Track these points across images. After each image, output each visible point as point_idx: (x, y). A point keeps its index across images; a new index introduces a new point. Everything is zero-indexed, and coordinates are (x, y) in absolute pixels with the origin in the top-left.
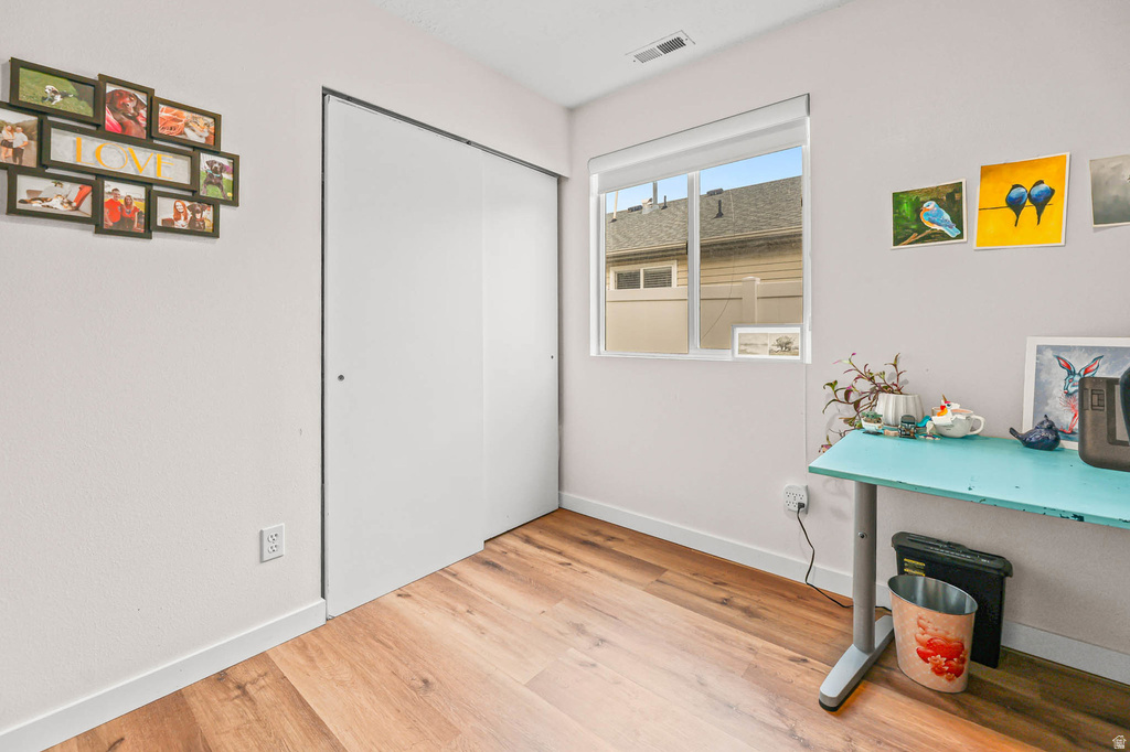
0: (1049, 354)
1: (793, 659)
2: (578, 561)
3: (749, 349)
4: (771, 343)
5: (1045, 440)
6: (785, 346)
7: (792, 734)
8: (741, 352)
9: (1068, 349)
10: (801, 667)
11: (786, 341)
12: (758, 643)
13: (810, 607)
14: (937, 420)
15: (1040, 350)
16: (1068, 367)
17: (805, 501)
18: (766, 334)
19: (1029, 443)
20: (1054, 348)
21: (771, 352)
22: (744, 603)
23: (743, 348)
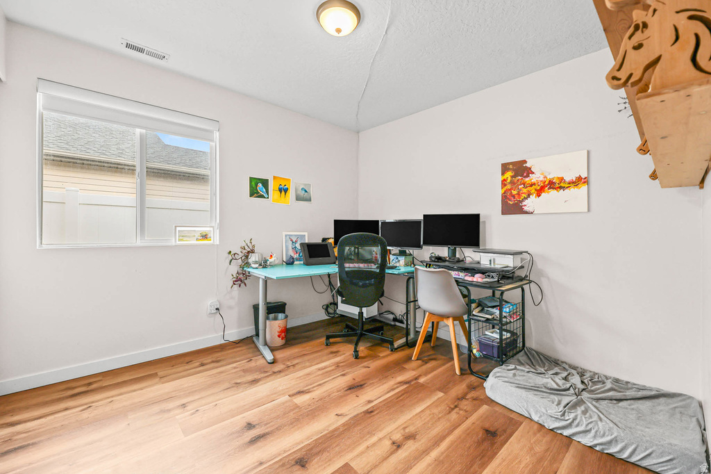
0: (288, 237)
1: (248, 362)
2: (93, 402)
3: (185, 239)
4: (198, 235)
5: (290, 263)
6: (205, 237)
7: (274, 373)
8: (180, 240)
9: (292, 235)
10: (252, 361)
11: (205, 234)
12: (234, 365)
13: (229, 349)
14: (271, 260)
15: (286, 236)
16: (292, 241)
17: (218, 307)
18: (195, 231)
19: (287, 264)
20: (289, 235)
21: (197, 239)
22: (210, 360)
23: (181, 238)
